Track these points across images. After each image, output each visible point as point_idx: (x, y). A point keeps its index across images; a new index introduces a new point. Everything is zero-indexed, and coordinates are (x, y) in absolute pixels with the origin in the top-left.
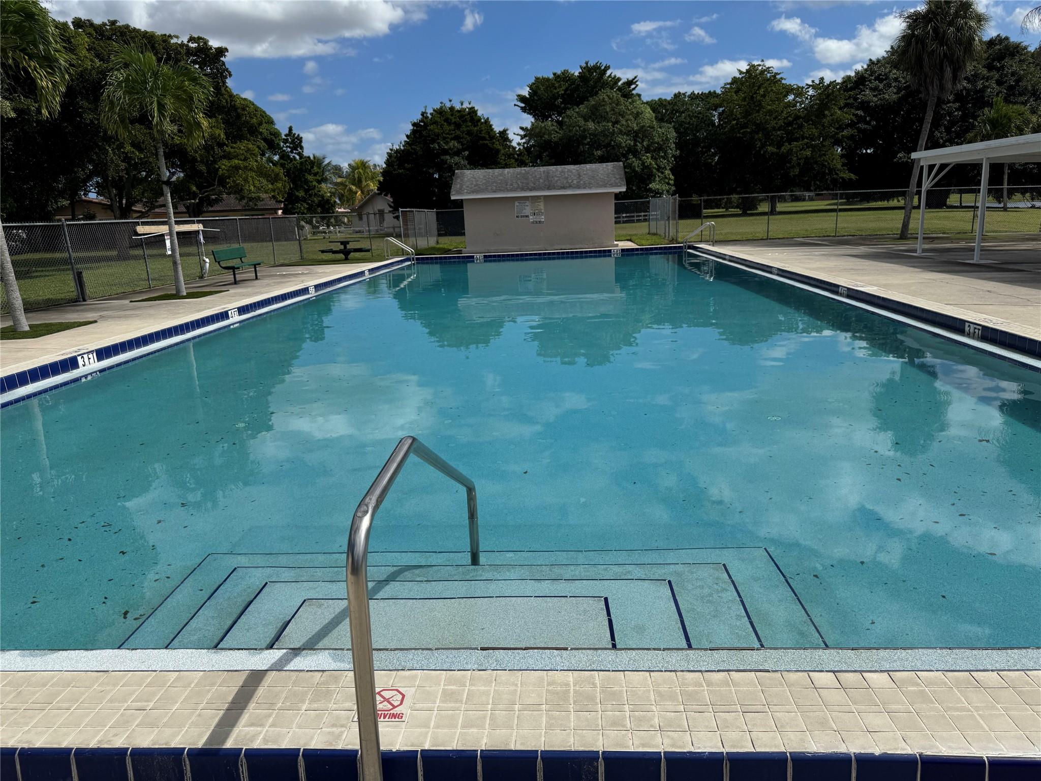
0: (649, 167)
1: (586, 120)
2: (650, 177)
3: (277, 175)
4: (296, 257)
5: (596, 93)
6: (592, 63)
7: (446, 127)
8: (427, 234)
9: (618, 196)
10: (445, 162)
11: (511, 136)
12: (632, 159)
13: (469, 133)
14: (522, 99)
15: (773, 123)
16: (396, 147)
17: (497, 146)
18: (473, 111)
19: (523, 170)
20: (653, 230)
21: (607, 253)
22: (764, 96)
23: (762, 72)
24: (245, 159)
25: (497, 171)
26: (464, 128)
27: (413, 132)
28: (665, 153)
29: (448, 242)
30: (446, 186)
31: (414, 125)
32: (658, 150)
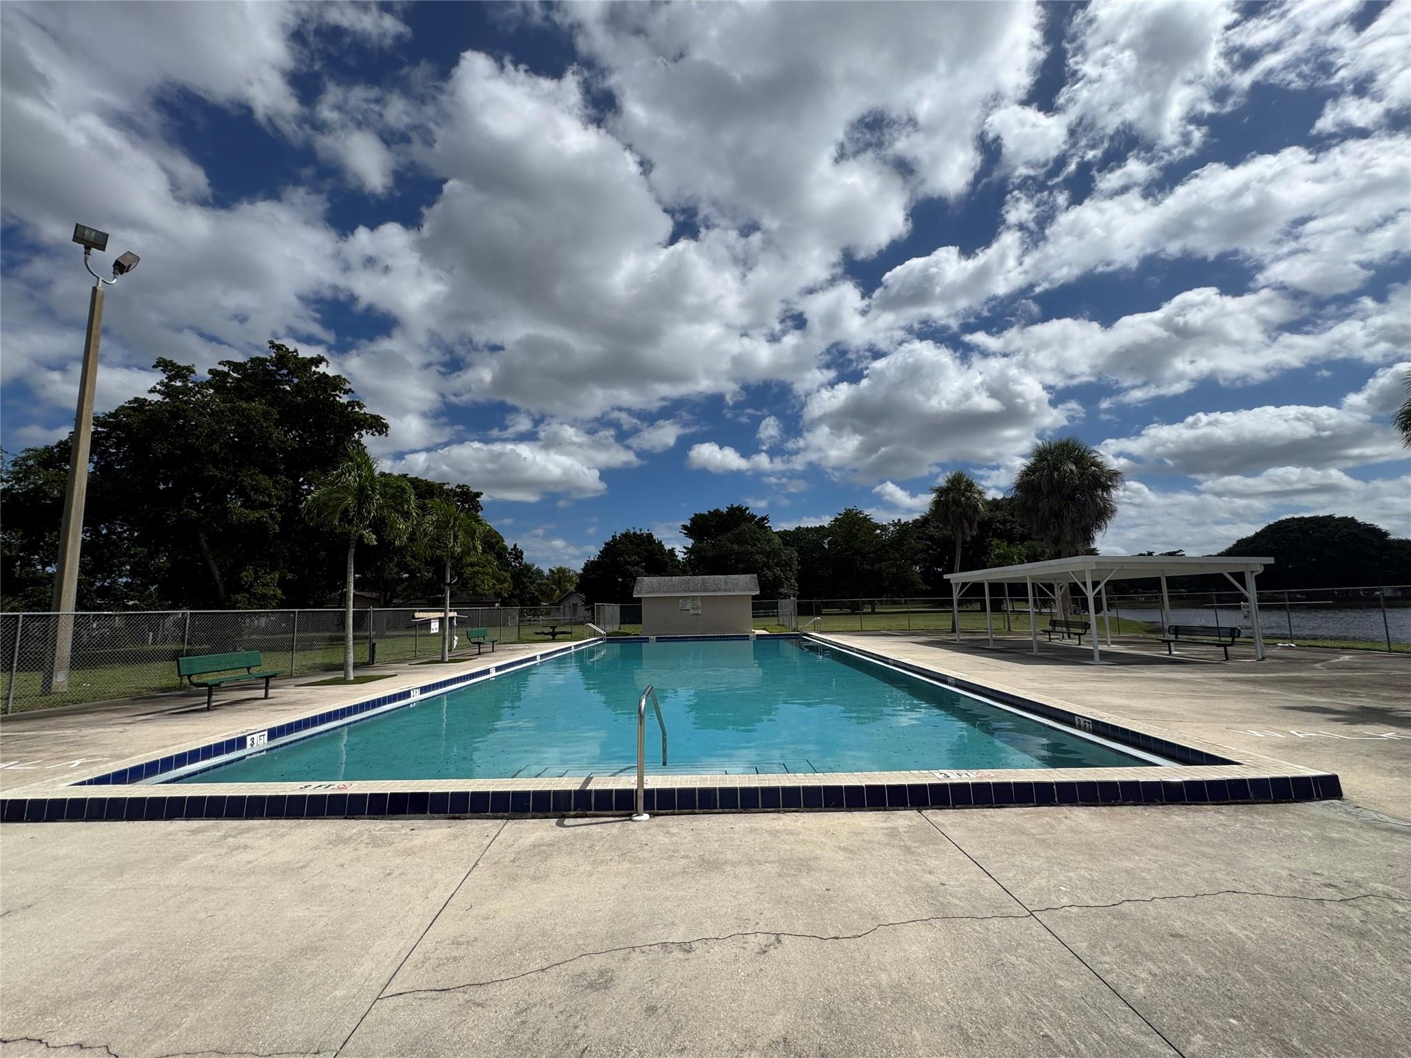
0: (779, 577)
1: (732, 543)
2: (781, 584)
3: (505, 578)
4: (515, 638)
5: (739, 526)
6: (735, 506)
7: (629, 546)
8: (611, 623)
9: (754, 597)
10: (628, 570)
11: (677, 553)
12: (766, 571)
13: (646, 550)
14: (685, 527)
15: (867, 548)
16: (592, 559)
17: (666, 559)
18: (650, 536)
19: (686, 578)
20: (781, 623)
21: (746, 638)
22: (858, 530)
23: (856, 514)
24: (484, 567)
25: (667, 578)
26: (643, 547)
27: (605, 549)
28: (791, 568)
29: (627, 629)
30: (629, 587)
31: (606, 544)
32: (785, 565)
